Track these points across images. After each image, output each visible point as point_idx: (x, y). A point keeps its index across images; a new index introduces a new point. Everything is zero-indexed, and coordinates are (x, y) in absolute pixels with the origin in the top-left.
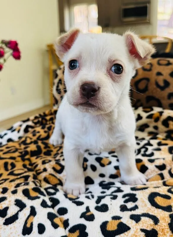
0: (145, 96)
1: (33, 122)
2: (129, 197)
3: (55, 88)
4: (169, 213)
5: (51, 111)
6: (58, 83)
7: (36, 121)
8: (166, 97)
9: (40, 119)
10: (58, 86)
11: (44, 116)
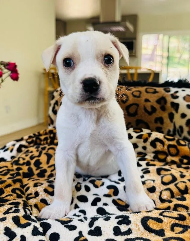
0: (135, 120)
1: (27, 142)
2: (122, 219)
3: (51, 109)
4: (162, 238)
5: (46, 130)
6: (55, 104)
7: (30, 140)
8: (153, 121)
9: (34, 139)
10: (54, 108)
11: (38, 136)
